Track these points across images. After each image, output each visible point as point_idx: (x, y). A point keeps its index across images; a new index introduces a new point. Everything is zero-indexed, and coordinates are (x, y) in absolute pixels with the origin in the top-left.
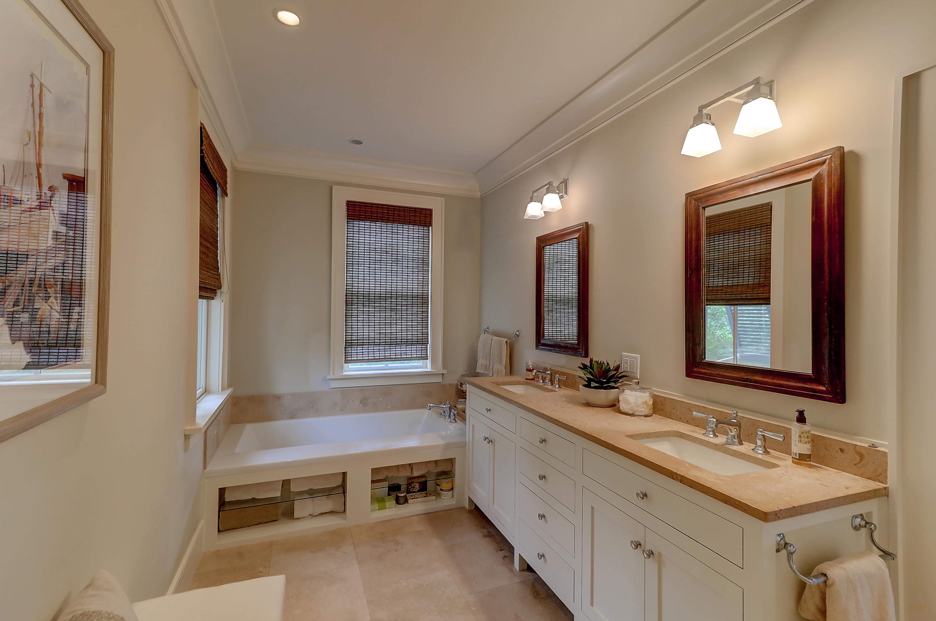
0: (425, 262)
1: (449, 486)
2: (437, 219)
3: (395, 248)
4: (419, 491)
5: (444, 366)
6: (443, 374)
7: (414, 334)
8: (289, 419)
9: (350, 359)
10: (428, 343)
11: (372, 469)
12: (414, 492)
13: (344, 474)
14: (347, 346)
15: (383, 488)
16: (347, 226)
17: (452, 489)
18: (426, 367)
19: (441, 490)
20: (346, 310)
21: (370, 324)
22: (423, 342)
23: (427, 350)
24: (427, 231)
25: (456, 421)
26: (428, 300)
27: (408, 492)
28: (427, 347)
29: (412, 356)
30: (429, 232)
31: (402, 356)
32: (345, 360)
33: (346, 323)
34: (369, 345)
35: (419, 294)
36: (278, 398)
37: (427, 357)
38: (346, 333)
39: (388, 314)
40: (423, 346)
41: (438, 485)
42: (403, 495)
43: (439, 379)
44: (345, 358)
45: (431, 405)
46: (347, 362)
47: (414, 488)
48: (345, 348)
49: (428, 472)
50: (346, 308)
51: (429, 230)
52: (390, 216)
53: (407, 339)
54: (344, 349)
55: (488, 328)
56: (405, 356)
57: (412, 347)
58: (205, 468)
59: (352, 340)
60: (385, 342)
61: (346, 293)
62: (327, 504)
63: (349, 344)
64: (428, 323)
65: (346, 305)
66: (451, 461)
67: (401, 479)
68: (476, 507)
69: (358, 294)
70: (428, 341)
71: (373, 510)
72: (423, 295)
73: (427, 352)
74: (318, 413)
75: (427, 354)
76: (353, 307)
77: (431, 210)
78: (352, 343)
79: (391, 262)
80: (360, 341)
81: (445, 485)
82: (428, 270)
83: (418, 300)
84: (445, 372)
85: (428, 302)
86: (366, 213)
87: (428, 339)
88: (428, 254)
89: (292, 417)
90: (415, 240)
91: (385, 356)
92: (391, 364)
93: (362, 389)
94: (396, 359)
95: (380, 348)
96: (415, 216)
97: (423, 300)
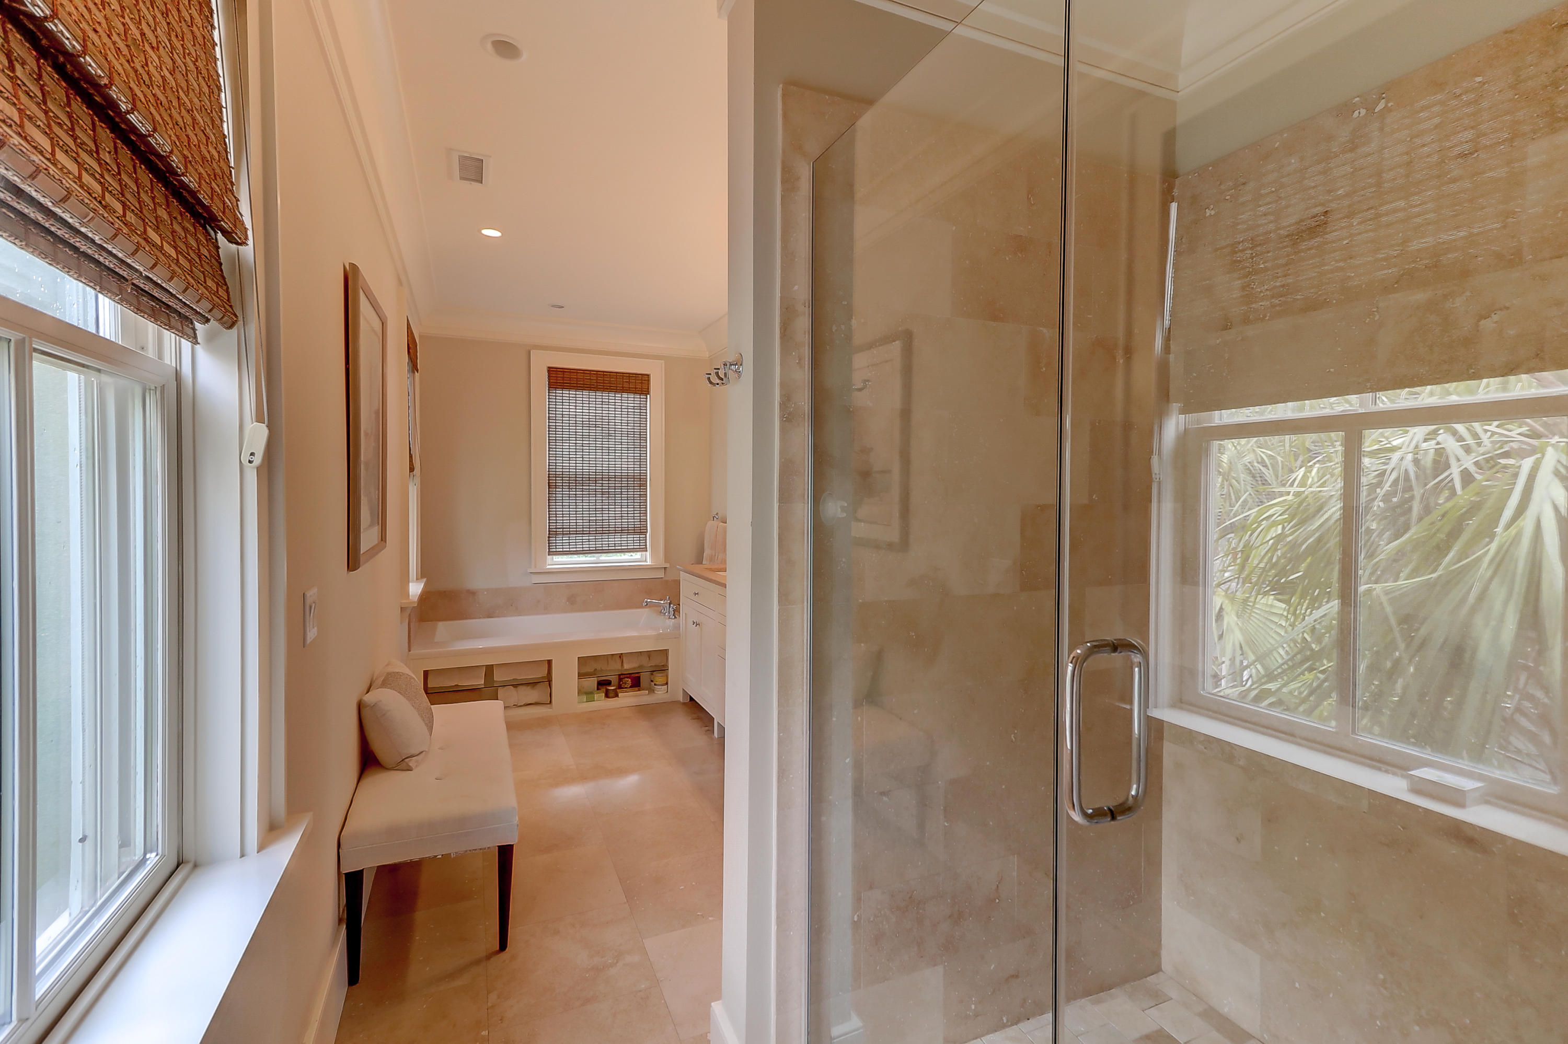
0: (642, 437)
1: (662, 680)
2: (655, 385)
3: (605, 421)
4: (631, 687)
5: (667, 558)
6: (665, 568)
7: (630, 521)
8: (484, 618)
9: (555, 550)
10: (647, 532)
11: (578, 658)
12: (626, 688)
13: (549, 662)
14: (551, 536)
15: (592, 682)
16: (549, 395)
17: (667, 684)
18: (646, 561)
19: (655, 685)
20: (549, 494)
21: (577, 510)
22: (642, 531)
23: (646, 540)
24: (645, 400)
25: (675, 617)
26: (646, 481)
27: (620, 687)
28: (646, 537)
29: (629, 547)
30: (646, 401)
31: (616, 548)
32: (549, 551)
33: (549, 508)
34: (576, 534)
35: (635, 474)
36: (472, 593)
37: (646, 548)
38: (549, 520)
39: (598, 498)
40: (641, 536)
41: (652, 681)
42: (613, 688)
43: (661, 574)
44: (549, 549)
45: (649, 600)
46: (550, 553)
47: (625, 683)
48: (549, 537)
49: (641, 667)
50: (549, 491)
51: (646, 398)
52: (600, 383)
53: (622, 527)
54: (547, 539)
55: (717, 514)
56: (620, 548)
57: (628, 536)
58: (410, 651)
59: (556, 528)
60: (596, 531)
61: (549, 474)
62: (532, 695)
63: (552, 533)
64: (646, 508)
65: (549, 488)
66: (665, 653)
67: (611, 672)
68: (691, 699)
69: (563, 474)
70: (647, 529)
71: (580, 702)
72: (640, 476)
73: (646, 543)
74: (519, 612)
75: (646, 545)
76: (557, 490)
77: (648, 376)
78: (556, 531)
79: (601, 437)
80: (566, 530)
81: (659, 678)
82: (646, 446)
83: (634, 481)
84: (667, 565)
85: (646, 484)
86: (570, 381)
87: (646, 527)
88: (646, 427)
89: (490, 616)
90: (629, 410)
91: (596, 547)
92: (604, 557)
93: (568, 584)
94: (608, 551)
95: (590, 538)
96: (629, 382)
97: (640, 481)
